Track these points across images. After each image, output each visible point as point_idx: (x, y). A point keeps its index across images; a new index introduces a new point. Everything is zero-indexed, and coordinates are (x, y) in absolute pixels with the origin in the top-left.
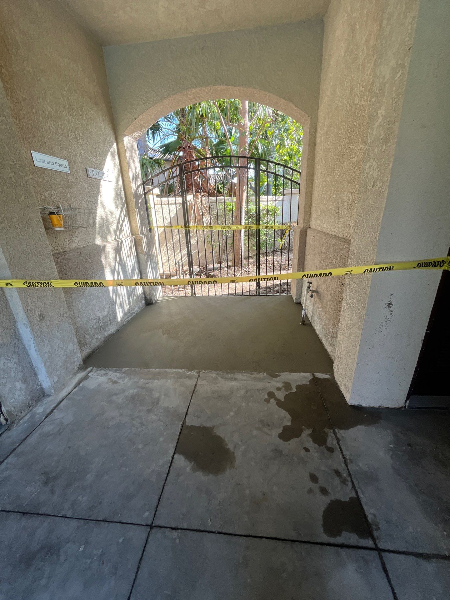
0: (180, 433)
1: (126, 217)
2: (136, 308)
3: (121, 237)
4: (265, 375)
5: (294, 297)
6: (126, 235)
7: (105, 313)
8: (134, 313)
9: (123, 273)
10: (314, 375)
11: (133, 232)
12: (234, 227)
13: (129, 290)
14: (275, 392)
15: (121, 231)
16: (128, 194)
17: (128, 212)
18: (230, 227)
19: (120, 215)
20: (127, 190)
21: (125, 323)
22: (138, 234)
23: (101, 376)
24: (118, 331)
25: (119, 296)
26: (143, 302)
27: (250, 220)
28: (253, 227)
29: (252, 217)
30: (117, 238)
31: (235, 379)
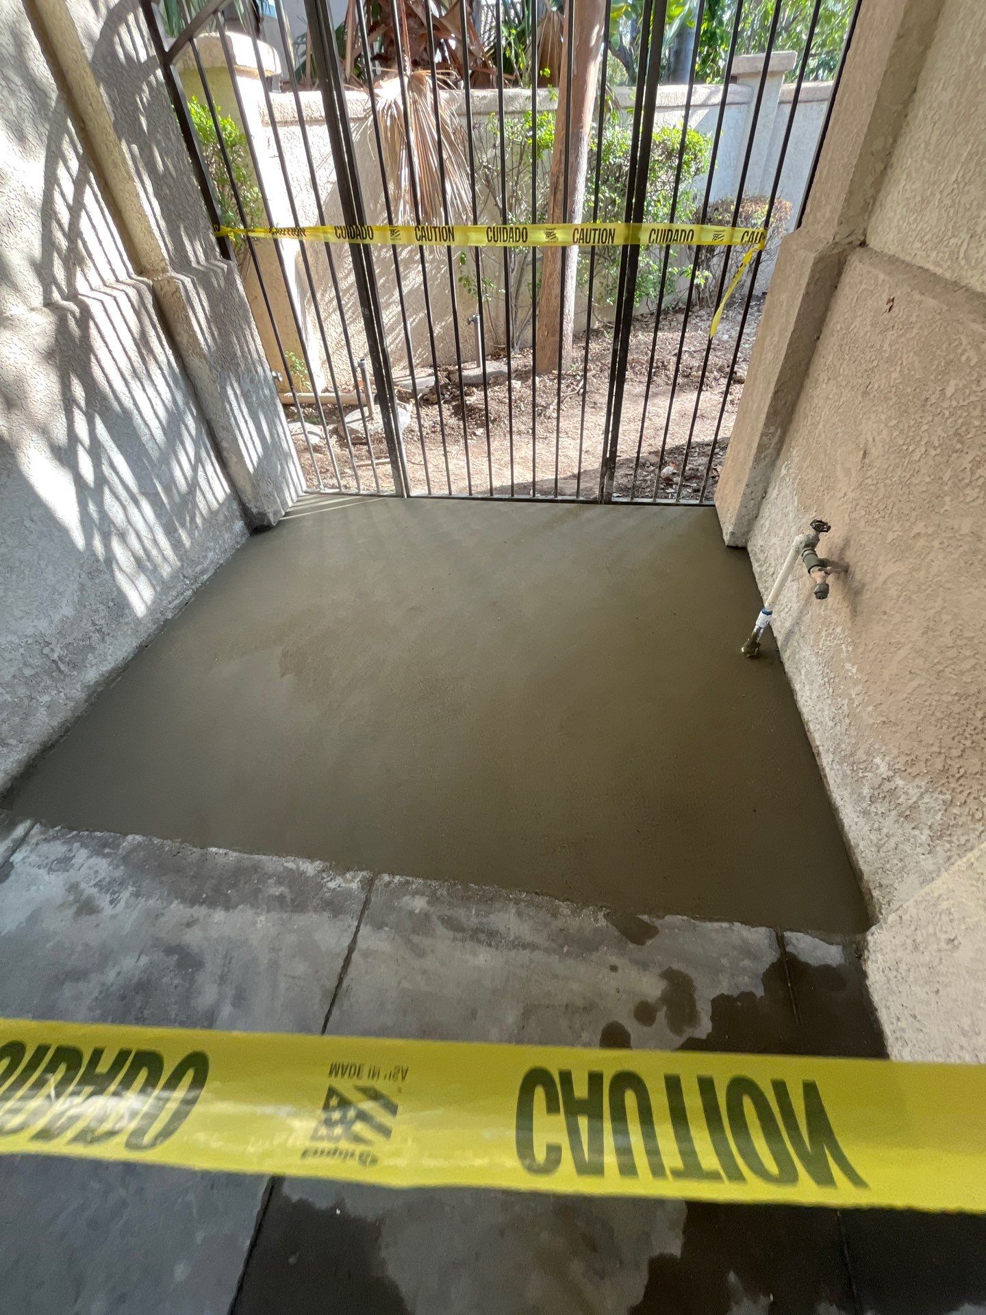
0: (253, 1246)
1: (88, 190)
2: (210, 555)
3: (81, 286)
4: (602, 922)
5: (728, 528)
6: (109, 278)
7: (67, 611)
8: (203, 572)
9: (120, 447)
10: (781, 942)
11: (144, 261)
12: (539, 236)
13: (165, 500)
14: (629, 1030)
15: (75, 259)
16: (67, 57)
17: (93, 160)
18: (524, 235)
19: (51, 180)
20: (57, 37)
21: (169, 616)
22: (164, 271)
23: (51, 870)
24: (143, 650)
25: (123, 536)
26: (239, 525)
27: (606, 192)
28: (611, 234)
29: (612, 179)
30: (56, 296)
31: (490, 937)
